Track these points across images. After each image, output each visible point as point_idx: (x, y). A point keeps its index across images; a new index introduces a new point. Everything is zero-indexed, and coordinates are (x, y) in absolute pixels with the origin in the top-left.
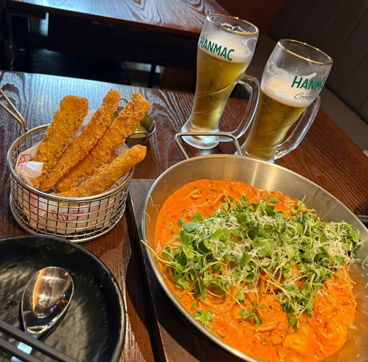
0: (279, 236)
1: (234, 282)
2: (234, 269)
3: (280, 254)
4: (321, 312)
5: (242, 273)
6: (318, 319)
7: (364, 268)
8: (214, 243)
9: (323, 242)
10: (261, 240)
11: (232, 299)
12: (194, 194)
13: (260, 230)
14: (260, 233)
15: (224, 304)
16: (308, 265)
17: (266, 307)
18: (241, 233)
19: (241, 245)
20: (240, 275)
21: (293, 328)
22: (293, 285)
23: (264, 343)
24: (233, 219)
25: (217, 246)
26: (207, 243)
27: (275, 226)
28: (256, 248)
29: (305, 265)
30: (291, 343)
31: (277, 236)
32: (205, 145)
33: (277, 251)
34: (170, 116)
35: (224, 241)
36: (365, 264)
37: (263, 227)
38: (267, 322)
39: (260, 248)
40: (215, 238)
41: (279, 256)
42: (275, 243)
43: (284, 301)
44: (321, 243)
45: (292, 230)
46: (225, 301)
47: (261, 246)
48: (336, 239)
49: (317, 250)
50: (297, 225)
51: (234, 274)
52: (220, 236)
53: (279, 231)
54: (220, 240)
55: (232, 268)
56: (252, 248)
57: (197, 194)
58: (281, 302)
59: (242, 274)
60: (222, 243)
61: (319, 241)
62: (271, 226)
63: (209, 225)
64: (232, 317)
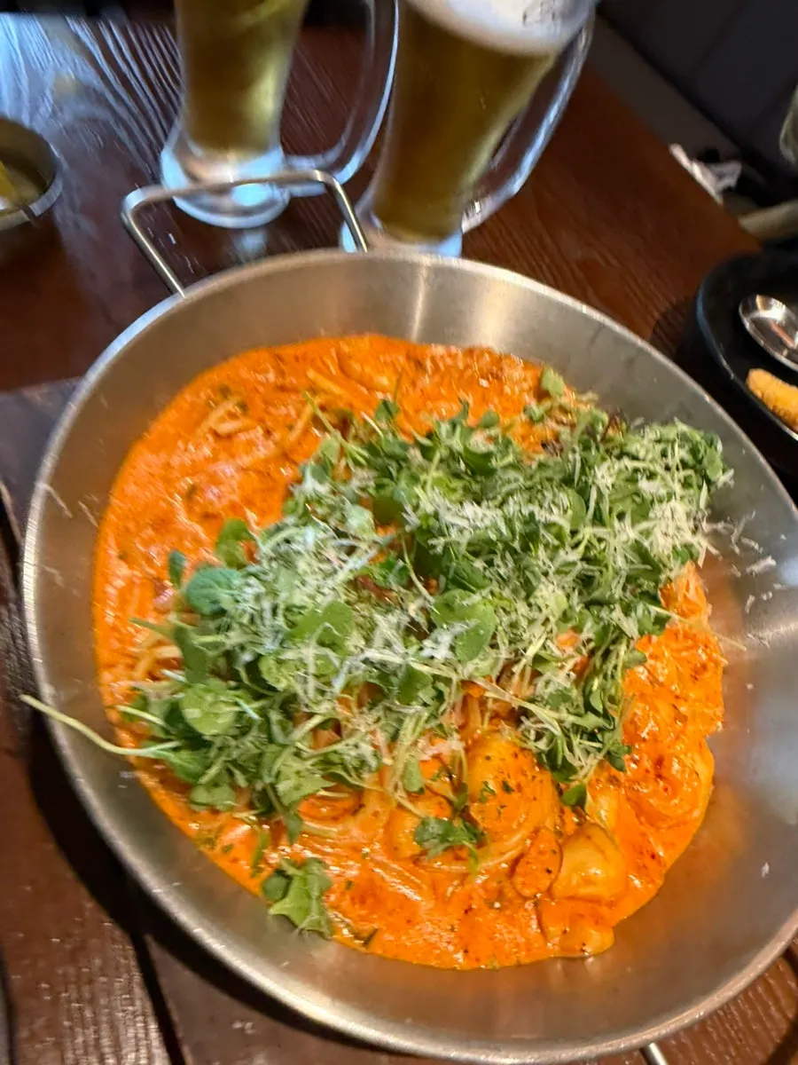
0: (515, 562)
1: (384, 750)
2: (380, 707)
3: (524, 623)
4: (644, 735)
5: (405, 715)
6: (637, 757)
7: (737, 550)
8: (301, 660)
9: (639, 522)
10: (462, 599)
11: (383, 798)
12: (222, 420)
13: (454, 564)
14: (455, 573)
15: (362, 816)
16: (604, 614)
17: (493, 791)
18: (391, 578)
19: (393, 618)
20: (400, 721)
21: (575, 811)
22: (566, 688)
23: (497, 905)
24: (360, 519)
25: (312, 669)
26: (274, 670)
27: (503, 538)
28: (445, 626)
29: (593, 615)
30: (574, 882)
31: (511, 564)
32: (246, 212)
33: (514, 616)
34: (118, 118)
35: (333, 645)
36: (740, 540)
37: (463, 549)
38: (501, 839)
39: (459, 628)
40: (302, 642)
41: (521, 630)
42: (507, 593)
43: (542, 745)
44: (633, 524)
45: (554, 530)
46: (361, 806)
47: (462, 619)
48: (670, 496)
49: (626, 557)
50: (566, 497)
51: (383, 722)
52: (319, 631)
53: (516, 545)
54: (322, 644)
55: (373, 706)
56: (432, 626)
57: (232, 416)
58: (534, 748)
59: (407, 720)
60: (328, 651)
61: (628, 520)
62: (489, 542)
63: (276, 580)
64: (392, 850)
